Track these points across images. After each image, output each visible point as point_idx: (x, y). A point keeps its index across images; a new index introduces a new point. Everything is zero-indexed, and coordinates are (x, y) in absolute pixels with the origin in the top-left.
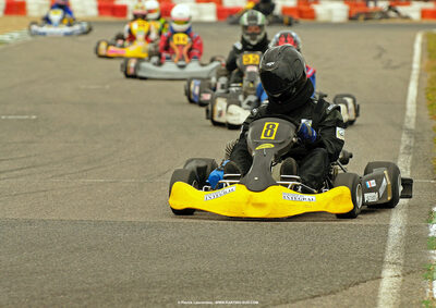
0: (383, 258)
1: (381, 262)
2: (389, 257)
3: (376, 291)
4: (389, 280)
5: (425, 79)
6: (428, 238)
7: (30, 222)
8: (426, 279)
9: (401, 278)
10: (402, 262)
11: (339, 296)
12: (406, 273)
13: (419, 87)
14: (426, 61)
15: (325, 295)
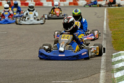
0: (100, 67)
1: (100, 69)
2: (102, 67)
3: (99, 76)
4: (102, 73)
5: (108, 20)
6: (112, 62)
7: (7, 60)
8: (112, 73)
9: (106, 73)
10: (105, 68)
11: (89, 78)
12: (107, 71)
13: (106, 23)
14: (108, 15)
15: (86, 77)
